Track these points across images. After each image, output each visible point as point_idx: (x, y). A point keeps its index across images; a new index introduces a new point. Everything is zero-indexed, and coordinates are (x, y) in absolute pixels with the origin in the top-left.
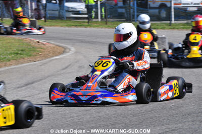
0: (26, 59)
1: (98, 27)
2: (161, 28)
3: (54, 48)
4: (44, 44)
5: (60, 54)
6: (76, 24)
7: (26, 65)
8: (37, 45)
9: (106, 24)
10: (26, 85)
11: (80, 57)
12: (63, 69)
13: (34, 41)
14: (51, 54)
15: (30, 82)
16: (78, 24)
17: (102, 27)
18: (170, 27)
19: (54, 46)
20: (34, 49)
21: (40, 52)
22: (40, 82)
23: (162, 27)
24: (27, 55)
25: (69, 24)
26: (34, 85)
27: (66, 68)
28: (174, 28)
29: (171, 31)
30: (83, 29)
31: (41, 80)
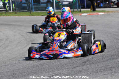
9: (16, 14)
30: (2, 17)
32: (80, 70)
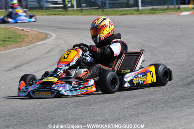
0: (13, 45)
1: (74, 15)
2: (131, 14)
3: (37, 34)
4: (28, 32)
5: (43, 39)
6: (55, 13)
7: (14, 51)
8: (21, 33)
9: (82, 12)
10: (15, 68)
11: (60, 42)
12: (47, 53)
13: (18, 29)
14: (35, 40)
15: (18, 65)
16: (56, 13)
17: (79, 15)
18: (138, 13)
19: (37, 33)
20: (19, 36)
21: (25, 38)
22: (27, 65)
23: (130, 12)
24: (13, 41)
25: (49, 13)
26: (22, 67)
27: (49, 51)
28: (141, 14)
29: (139, 16)
30: (61, 17)
31: (28, 63)
32: (182, 95)
